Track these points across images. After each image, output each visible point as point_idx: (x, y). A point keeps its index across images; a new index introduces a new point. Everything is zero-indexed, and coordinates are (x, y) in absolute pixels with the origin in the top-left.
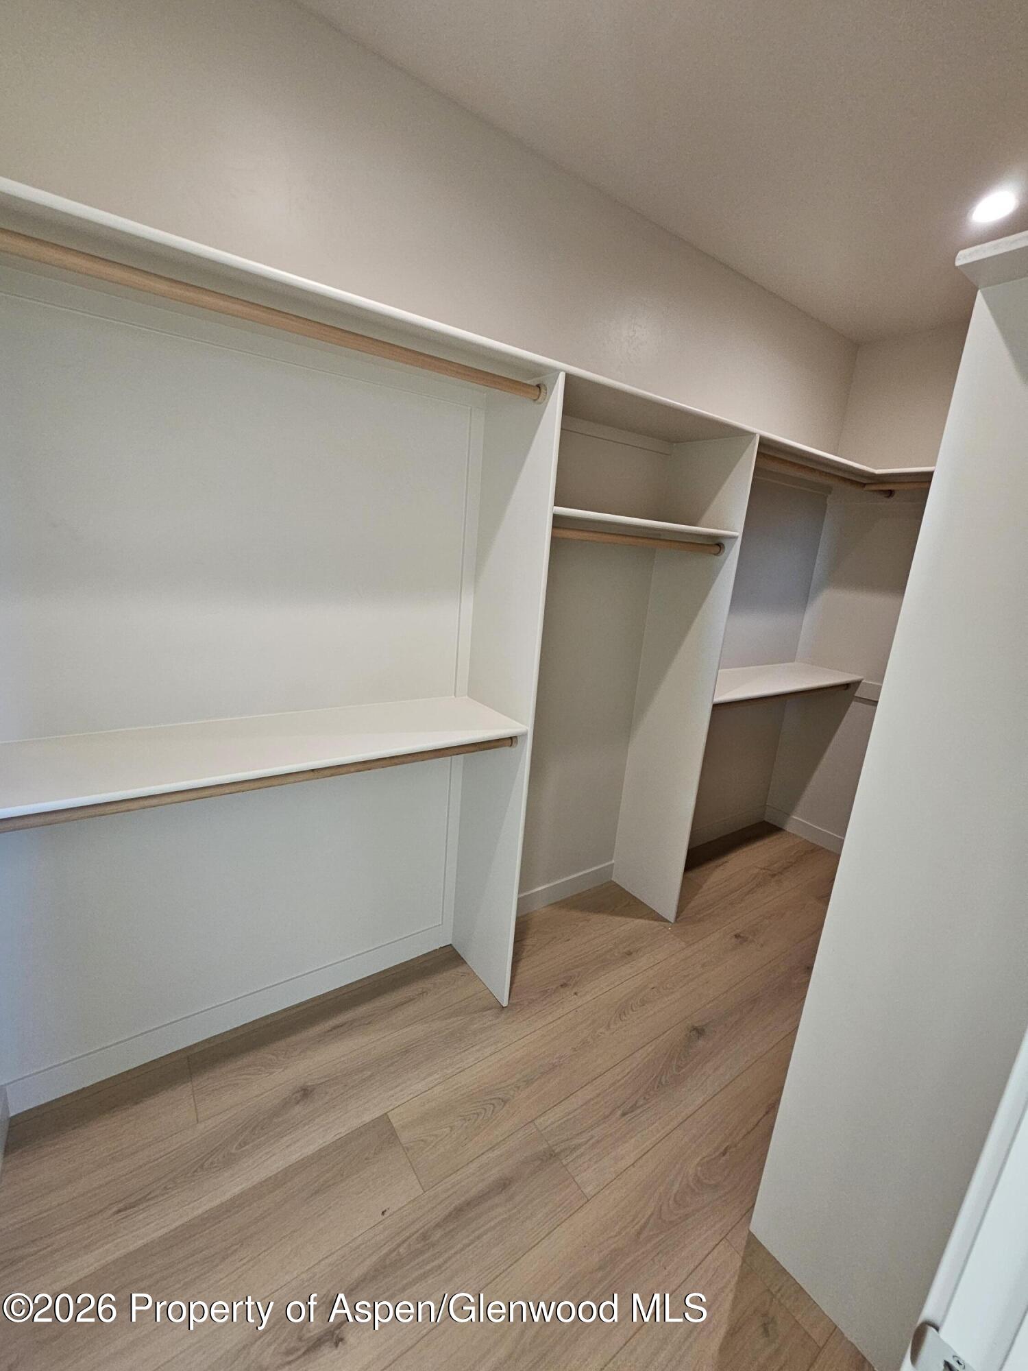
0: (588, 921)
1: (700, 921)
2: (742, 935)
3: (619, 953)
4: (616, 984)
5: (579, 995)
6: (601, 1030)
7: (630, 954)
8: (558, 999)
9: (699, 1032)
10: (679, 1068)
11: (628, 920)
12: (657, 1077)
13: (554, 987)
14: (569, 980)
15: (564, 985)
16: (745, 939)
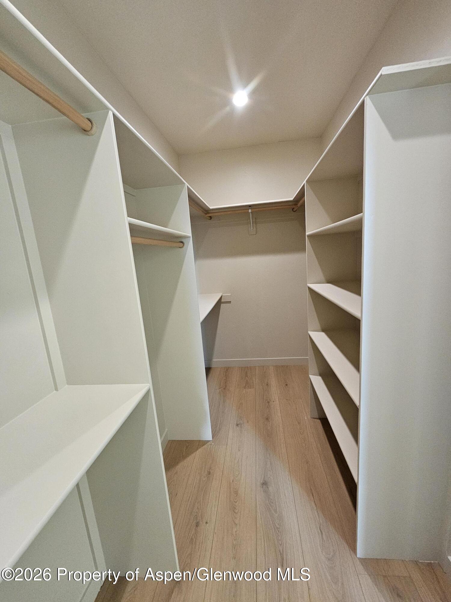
0: (176, 473)
1: (220, 429)
2: (238, 423)
3: (204, 477)
4: (218, 496)
5: (208, 522)
6: (235, 530)
7: (209, 473)
8: (202, 537)
9: (265, 484)
10: (276, 512)
11: (193, 455)
12: (274, 527)
13: (193, 531)
14: (197, 518)
15: (197, 525)
16: (241, 424)
